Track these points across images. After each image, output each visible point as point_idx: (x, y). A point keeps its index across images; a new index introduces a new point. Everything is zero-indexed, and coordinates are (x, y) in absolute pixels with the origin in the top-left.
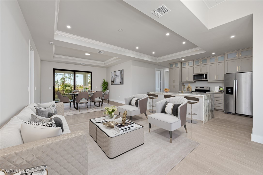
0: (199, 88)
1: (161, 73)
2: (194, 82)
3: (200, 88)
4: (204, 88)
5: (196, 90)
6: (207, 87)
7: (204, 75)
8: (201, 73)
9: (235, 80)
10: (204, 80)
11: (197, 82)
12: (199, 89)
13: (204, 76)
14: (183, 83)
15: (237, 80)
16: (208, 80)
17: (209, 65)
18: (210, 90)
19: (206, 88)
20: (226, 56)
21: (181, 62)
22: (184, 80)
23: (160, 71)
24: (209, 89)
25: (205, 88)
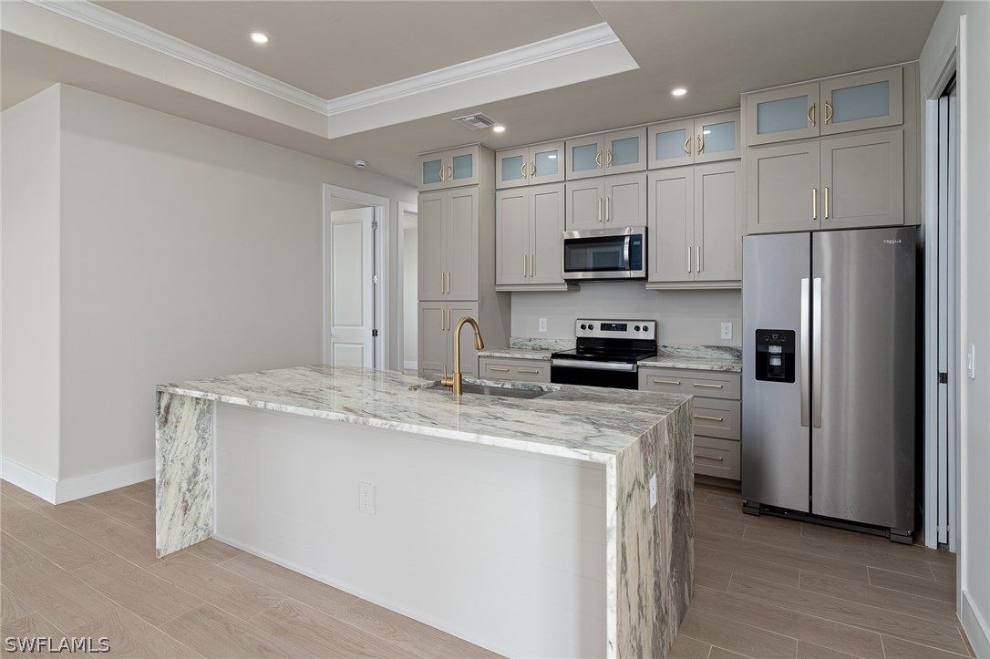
0: (597, 325)
1: (374, 224)
2: (565, 288)
3: (604, 327)
4: (624, 328)
5: (580, 340)
6: (641, 325)
7: (627, 240)
8: (608, 225)
9: (805, 282)
10: (627, 274)
11: (586, 291)
12: (598, 333)
13: (626, 253)
14: (510, 293)
15: (817, 282)
16: (645, 279)
17: (650, 174)
18: (660, 343)
19: (637, 328)
20: (747, 116)
21: (492, 151)
22: (511, 276)
23: (370, 210)
24: (650, 336)
25: (631, 326)
